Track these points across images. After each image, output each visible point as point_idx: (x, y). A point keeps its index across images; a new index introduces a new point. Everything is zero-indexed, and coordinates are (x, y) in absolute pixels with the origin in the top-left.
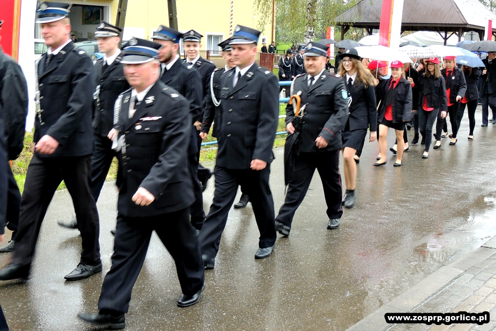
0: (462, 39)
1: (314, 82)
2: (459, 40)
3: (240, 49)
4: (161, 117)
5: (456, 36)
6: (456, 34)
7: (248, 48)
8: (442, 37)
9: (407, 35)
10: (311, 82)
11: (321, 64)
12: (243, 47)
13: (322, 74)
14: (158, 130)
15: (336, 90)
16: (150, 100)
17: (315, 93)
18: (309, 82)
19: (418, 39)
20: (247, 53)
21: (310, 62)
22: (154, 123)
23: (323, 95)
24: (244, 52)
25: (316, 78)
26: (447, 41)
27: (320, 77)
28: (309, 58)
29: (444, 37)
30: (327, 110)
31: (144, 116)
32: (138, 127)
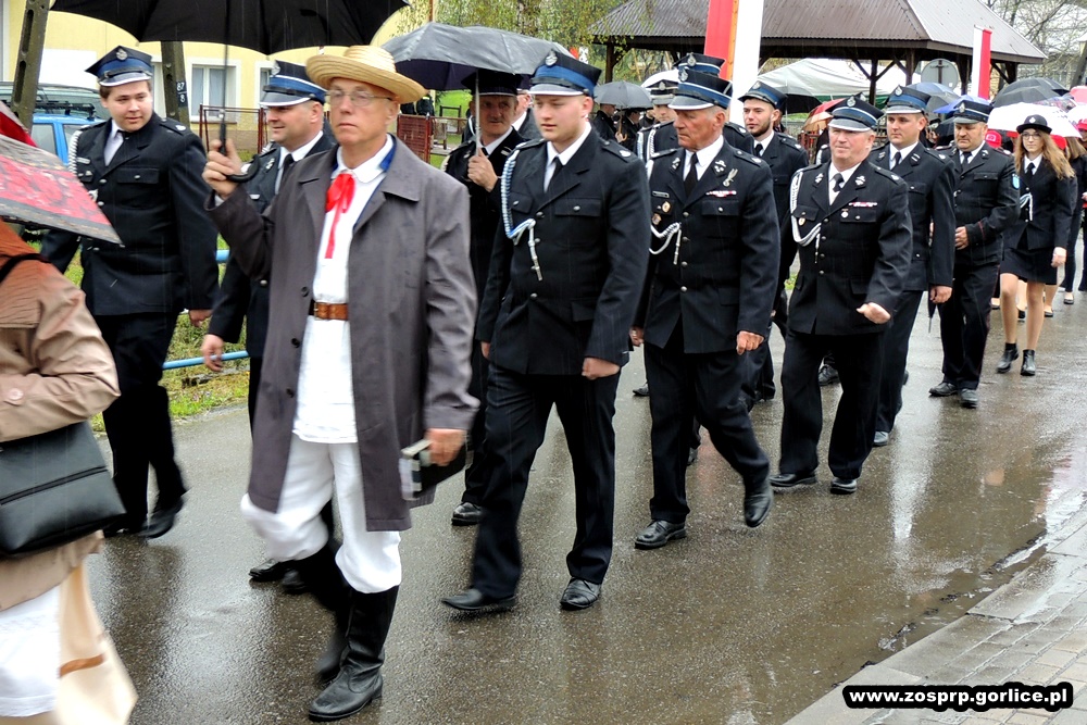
0: (916, 78)
1: (970, 159)
2: (909, 81)
3: (902, 120)
4: (876, 204)
5: (900, 71)
6: (900, 65)
7: (913, 119)
8: (865, 73)
9: (775, 67)
10: (966, 160)
11: (980, 134)
12: (905, 116)
13: (983, 149)
14: (874, 220)
15: (1005, 174)
16: (860, 181)
17: (973, 175)
18: (962, 159)
19: (803, 79)
20: (911, 126)
21: (962, 132)
22: (868, 211)
23: (985, 180)
24: (906, 125)
25: (974, 153)
26: (879, 84)
27: (980, 152)
28: (960, 126)
29: (870, 73)
30: (989, 202)
31: (854, 201)
32: (845, 215)
